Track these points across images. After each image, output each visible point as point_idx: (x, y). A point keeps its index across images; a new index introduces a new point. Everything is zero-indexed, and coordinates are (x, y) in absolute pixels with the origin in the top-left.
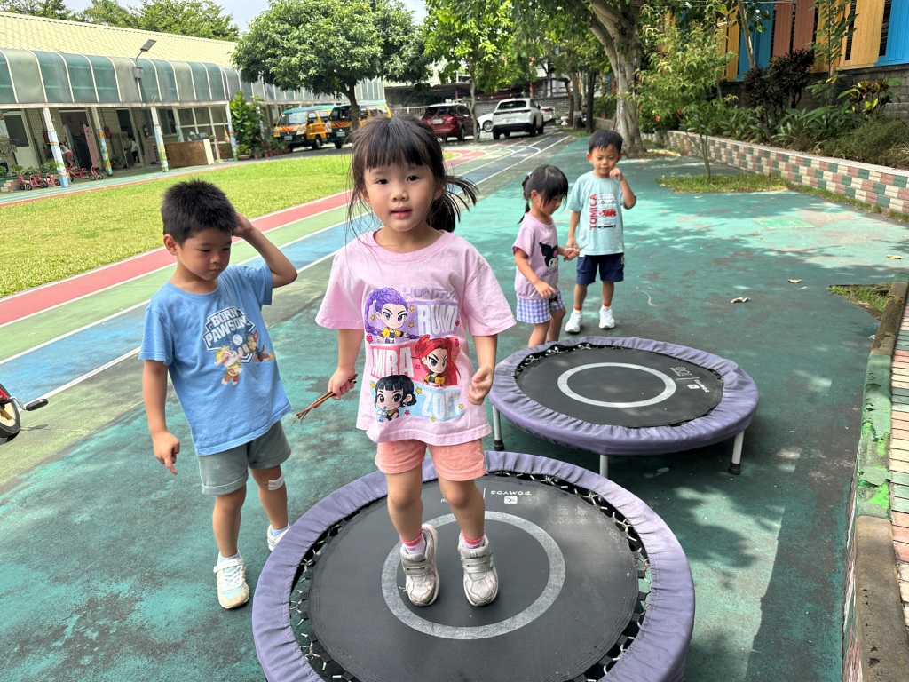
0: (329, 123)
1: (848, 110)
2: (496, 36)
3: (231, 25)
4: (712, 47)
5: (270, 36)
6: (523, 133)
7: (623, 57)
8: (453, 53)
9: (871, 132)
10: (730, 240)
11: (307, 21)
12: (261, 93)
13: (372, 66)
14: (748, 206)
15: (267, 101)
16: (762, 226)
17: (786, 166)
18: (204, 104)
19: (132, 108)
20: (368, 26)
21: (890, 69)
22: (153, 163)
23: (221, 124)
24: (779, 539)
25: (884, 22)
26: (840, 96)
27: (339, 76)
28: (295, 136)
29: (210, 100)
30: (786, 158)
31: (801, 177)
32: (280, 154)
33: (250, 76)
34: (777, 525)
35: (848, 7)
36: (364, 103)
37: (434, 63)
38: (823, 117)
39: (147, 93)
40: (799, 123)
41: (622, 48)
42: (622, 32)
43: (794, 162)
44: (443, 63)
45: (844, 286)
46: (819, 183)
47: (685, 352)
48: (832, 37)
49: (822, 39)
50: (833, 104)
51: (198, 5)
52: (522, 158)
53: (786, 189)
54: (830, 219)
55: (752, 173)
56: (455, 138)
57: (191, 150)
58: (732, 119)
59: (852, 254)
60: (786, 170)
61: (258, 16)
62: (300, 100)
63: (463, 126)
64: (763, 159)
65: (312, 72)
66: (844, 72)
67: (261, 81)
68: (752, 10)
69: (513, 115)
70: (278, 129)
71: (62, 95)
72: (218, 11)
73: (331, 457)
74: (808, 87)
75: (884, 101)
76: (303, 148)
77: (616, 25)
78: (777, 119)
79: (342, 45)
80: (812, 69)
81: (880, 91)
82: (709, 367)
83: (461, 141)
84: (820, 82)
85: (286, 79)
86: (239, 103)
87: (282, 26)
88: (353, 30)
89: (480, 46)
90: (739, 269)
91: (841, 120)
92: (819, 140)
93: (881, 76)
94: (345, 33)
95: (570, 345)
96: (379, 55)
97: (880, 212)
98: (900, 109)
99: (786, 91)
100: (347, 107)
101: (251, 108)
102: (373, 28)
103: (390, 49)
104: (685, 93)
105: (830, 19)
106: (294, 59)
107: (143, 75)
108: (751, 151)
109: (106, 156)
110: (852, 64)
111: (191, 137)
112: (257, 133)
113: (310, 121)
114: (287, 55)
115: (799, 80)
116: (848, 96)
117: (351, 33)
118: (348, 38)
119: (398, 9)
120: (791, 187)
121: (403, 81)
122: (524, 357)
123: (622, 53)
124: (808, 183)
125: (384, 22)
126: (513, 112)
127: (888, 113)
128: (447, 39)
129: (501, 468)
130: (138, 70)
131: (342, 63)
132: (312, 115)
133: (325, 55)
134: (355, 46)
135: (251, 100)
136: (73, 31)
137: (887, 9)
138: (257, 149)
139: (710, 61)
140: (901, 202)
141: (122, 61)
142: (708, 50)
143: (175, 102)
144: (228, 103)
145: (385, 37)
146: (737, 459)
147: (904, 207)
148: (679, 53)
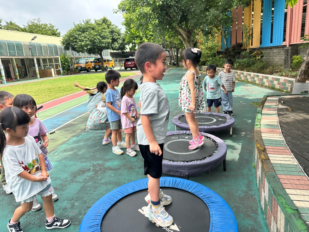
1: (252, 59)
2: (148, 37)
3: (58, 31)
4: (215, 42)
5: (75, 36)
7: (188, 44)
8: (134, 42)
9: (259, 65)
11: (87, 31)
12: (70, 53)
13: (108, 45)
15: (72, 56)
17: (237, 75)
18: (52, 57)
19: (26, 58)
20: (107, 33)
21: (263, 48)
22: (32, 76)
23: (57, 64)
25: (261, 35)
26: (250, 55)
27: (97, 49)
28: (81, 68)
29: (54, 56)
30: (237, 72)
31: (241, 78)
32: (77, 73)
33: (67, 48)
34: (241, 144)
35: (251, 31)
36: (105, 57)
37: (128, 45)
38: (246, 61)
39: (33, 54)
40: (240, 63)
41: (188, 41)
42: (188, 37)
43: (239, 73)
44: (131, 45)
45: (254, 103)
46: (246, 79)
48: (247, 39)
49: (244, 40)
50: (249, 58)
51: (46, 25)
54: (250, 88)
56: (135, 68)
57: (46, 72)
58: (221, 62)
59: (255, 96)
61: (70, 29)
62: (82, 56)
65: (89, 47)
66: (251, 49)
67: (70, 50)
68: (225, 32)
70: (75, 65)
71: (5, 54)
72: (53, 27)
74: (242, 53)
75: (262, 57)
76: (83, 72)
77: (186, 35)
79: (99, 39)
80: (242, 48)
81: (261, 54)
82: (223, 116)
84: (245, 51)
85: (80, 49)
86: (63, 57)
87: (79, 33)
88: (102, 34)
89: (143, 40)
91: (251, 62)
92: (246, 68)
93: (261, 50)
94: (100, 35)
96: (111, 42)
97: (263, 86)
98: (267, 59)
99: (236, 54)
100: (100, 58)
101: (67, 58)
102: (108, 34)
103: (114, 40)
104: (208, 55)
105: (246, 34)
106: (83, 43)
107: (32, 48)
109: (17, 74)
110: (253, 47)
111: (46, 68)
112: (69, 66)
113: (87, 63)
114: (81, 42)
115: (239, 51)
116: (252, 55)
117: (101, 35)
118: (100, 37)
119: (116, 28)
121: (118, 51)
122: (179, 116)
123: (188, 43)
124: (243, 79)
125: (112, 32)
127: (264, 60)
128: (132, 37)
129: (183, 133)
130: (30, 46)
131: (98, 44)
132: (87, 61)
133: (93, 42)
134: (103, 39)
135: (67, 56)
136: (6, 33)
137: (261, 32)
138: (69, 72)
139: (215, 46)
140: (268, 83)
141: (25, 43)
142: (214, 43)
143: (42, 56)
144: (59, 57)
145: (112, 37)
146: (231, 133)
147: (268, 84)
148: (206, 43)
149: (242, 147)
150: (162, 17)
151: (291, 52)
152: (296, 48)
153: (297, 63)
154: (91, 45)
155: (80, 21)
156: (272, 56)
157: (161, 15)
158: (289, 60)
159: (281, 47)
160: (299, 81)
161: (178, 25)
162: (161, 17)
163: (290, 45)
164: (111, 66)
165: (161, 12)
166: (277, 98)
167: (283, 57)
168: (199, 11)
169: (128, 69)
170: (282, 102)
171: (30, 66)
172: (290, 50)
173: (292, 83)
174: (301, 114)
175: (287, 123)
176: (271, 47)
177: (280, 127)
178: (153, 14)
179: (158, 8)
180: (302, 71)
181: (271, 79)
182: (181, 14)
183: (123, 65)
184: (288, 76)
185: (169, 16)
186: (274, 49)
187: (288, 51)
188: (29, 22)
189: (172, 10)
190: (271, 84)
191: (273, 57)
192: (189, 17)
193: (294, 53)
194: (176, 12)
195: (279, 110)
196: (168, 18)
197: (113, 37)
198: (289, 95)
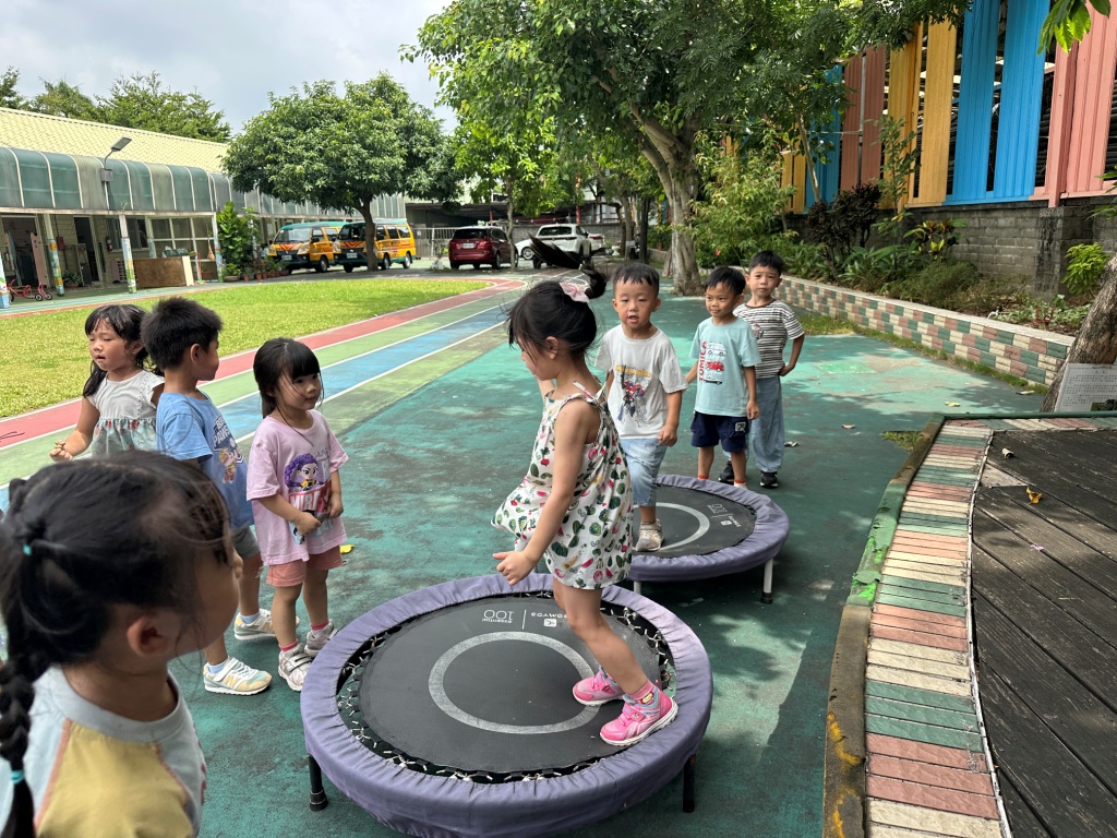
0: (338, 242)
1: (913, 251)
2: (538, 153)
3: (222, 123)
4: (770, 179)
5: (272, 140)
7: (678, 185)
8: (487, 170)
9: (936, 273)
11: (317, 125)
12: (254, 203)
13: (392, 179)
14: (811, 350)
15: (264, 214)
16: (822, 370)
17: (853, 307)
18: (186, 214)
19: (94, 216)
20: (389, 134)
21: (958, 209)
22: (116, 282)
23: (206, 239)
24: (802, 657)
25: (949, 160)
26: (906, 235)
27: (352, 189)
28: (295, 256)
29: (193, 211)
30: (852, 299)
31: (867, 320)
32: (276, 276)
33: (243, 184)
34: (803, 646)
35: (915, 140)
36: (382, 221)
37: (465, 179)
38: (892, 256)
39: (116, 201)
40: (866, 263)
41: (678, 174)
42: (677, 157)
43: (861, 303)
44: (476, 181)
45: (898, 432)
46: (886, 326)
48: (896, 174)
49: (888, 173)
50: (901, 243)
51: (182, 99)
53: (852, 333)
54: (894, 365)
55: (817, 314)
56: (489, 266)
57: (165, 268)
58: (798, 256)
59: (910, 400)
60: (853, 312)
61: (256, 116)
62: (303, 214)
63: (498, 252)
64: (829, 300)
65: (320, 183)
66: (911, 210)
67: (256, 190)
68: (814, 142)
69: (556, 241)
70: (274, 247)
71: (9, 197)
72: (206, 106)
73: (356, 594)
74: (875, 225)
75: (951, 242)
76: (304, 270)
77: (670, 149)
78: (844, 256)
79: (357, 154)
80: (881, 205)
81: (946, 232)
82: (744, 503)
83: (496, 269)
84: (886, 219)
85: (289, 190)
86: (229, 215)
87: (286, 129)
88: (371, 138)
89: (519, 163)
92: (886, 281)
93: (950, 215)
94: (362, 141)
96: (401, 167)
97: (946, 359)
98: (970, 251)
99: (853, 228)
100: (361, 225)
101: (243, 221)
102: (394, 137)
103: (414, 161)
104: (742, 226)
105: (894, 155)
106: (298, 167)
107: (112, 178)
108: (816, 290)
109: (58, 272)
110: (920, 202)
111: (165, 252)
112: (249, 250)
113: (315, 239)
114: (291, 162)
115: (865, 216)
116: (912, 236)
117: (368, 141)
118: (364, 147)
119: (424, 117)
120: (858, 331)
121: (429, 198)
123: (677, 180)
124: (875, 326)
125: (408, 131)
127: (958, 255)
128: (481, 153)
130: (107, 172)
131: (356, 174)
132: (317, 232)
133: (336, 165)
134: (372, 156)
135: (243, 212)
136: (26, 122)
137: (952, 146)
138: (248, 269)
139: (768, 193)
140: (966, 349)
141: (87, 160)
142: (766, 182)
143: (149, 211)
144: (215, 214)
145: (408, 148)
146: (768, 588)
147: (969, 353)
148: (736, 184)
149: (802, 665)
150: (576, 81)
151: (1065, 230)
152: (1084, 212)
153: (1086, 272)
154: (328, 176)
155: (295, 88)
156: (991, 239)
157: (574, 72)
158: (1057, 258)
159: (1025, 209)
160: (1084, 358)
161: (640, 112)
162: (572, 78)
163: (1062, 202)
164: (402, 253)
165: (575, 61)
166: (982, 432)
167: (1034, 248)
168: (715, 60)
169: (462, 267)
170: (1006, 452)
171: (108, 245)
172: (1060, 222)
173: (1060, 355)
174: (1081, 529)
175: (1008, 580)
176: (988, 207)
177: (969, 607)
178: (541, 65)
179: (562, 45)
180: (1100, 314)
181: (980, 334)
182: (650, 70)
183: (446, 250)
184: (1047, 323)
185: (606, 76)
186: (1000, 214)
187: (1052, 225)
188: (119, 87)
189: (614, 53)
190: (978, 352)
191: (993, 244)
192: (680, 81)
193: (1078, 233)
194: (631, 62)
195: (987, 496)
196: (602, 84)
197: (410, 148)
198: (1040, 417)
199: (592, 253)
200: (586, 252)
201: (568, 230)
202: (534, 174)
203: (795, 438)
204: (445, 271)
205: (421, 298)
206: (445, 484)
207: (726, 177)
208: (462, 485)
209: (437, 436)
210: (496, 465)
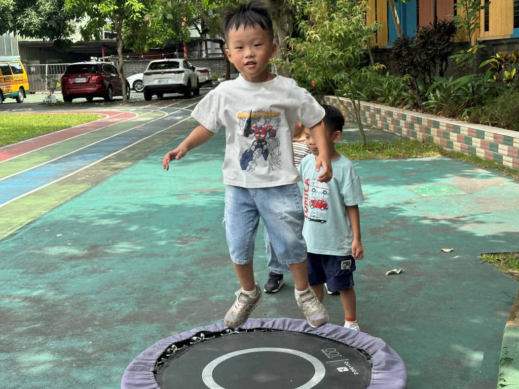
1: (488, 79)
6: (177, 94)
8: (97, 10)
9: (511, 100)
10: (384, 209)
14: (403, 173)
16: (416, 193)
17: (438, 132)
26: (482, 65)
30: (436, 124)
31: (452, 143)
37: (75, 19)
38: (469, 85)
40: (447, 90)
43: (445, 128)
44: (86, 20)
45: (495, 254)
46: (469, 149)
47: (335, 331)
48: (469, 10)
49: (461, 11)
50: (477, 73)
52: (177, 121)
53: (439, 155)
54: (480, 185)
55: (406, 139)
56: (102, 99)
59: (501, 221)
60: (438, 136)
63: (110, 86)
64: (416, 125)
66: (480, 43)
69: (165, 75)
74: (452, 57)
78: (427, 85)
80: (456, 39)
82: (358, 347)
83: (109, 101)
84: (462, 51)
90: (394, 239)
91: (486, 88)
92: (466, 108)
93: (517, 46)
95: (217, 330)
96: (12, 8)
99: (433, 59)
108: (404, 117)
110: (491, 35)
115: (443, 49)
116: (488, 66)
120: (443, 153)
121: (40, 37)
122: (165, 347)
124: (459, 149)
126: (165, 73)
139: (356, 30)
142: (354, 20)
148: (327, 22)
199: (200, 85)
200: (194, 84)
201: (176, 65)
202: (141, 13)
203: (399, 264)
204: (58, 105)
205: (33, 131)
206: (40, 339)
207: (318, 16)
208: (60, 338)
209: (36, 281)
210: (99, 311)
